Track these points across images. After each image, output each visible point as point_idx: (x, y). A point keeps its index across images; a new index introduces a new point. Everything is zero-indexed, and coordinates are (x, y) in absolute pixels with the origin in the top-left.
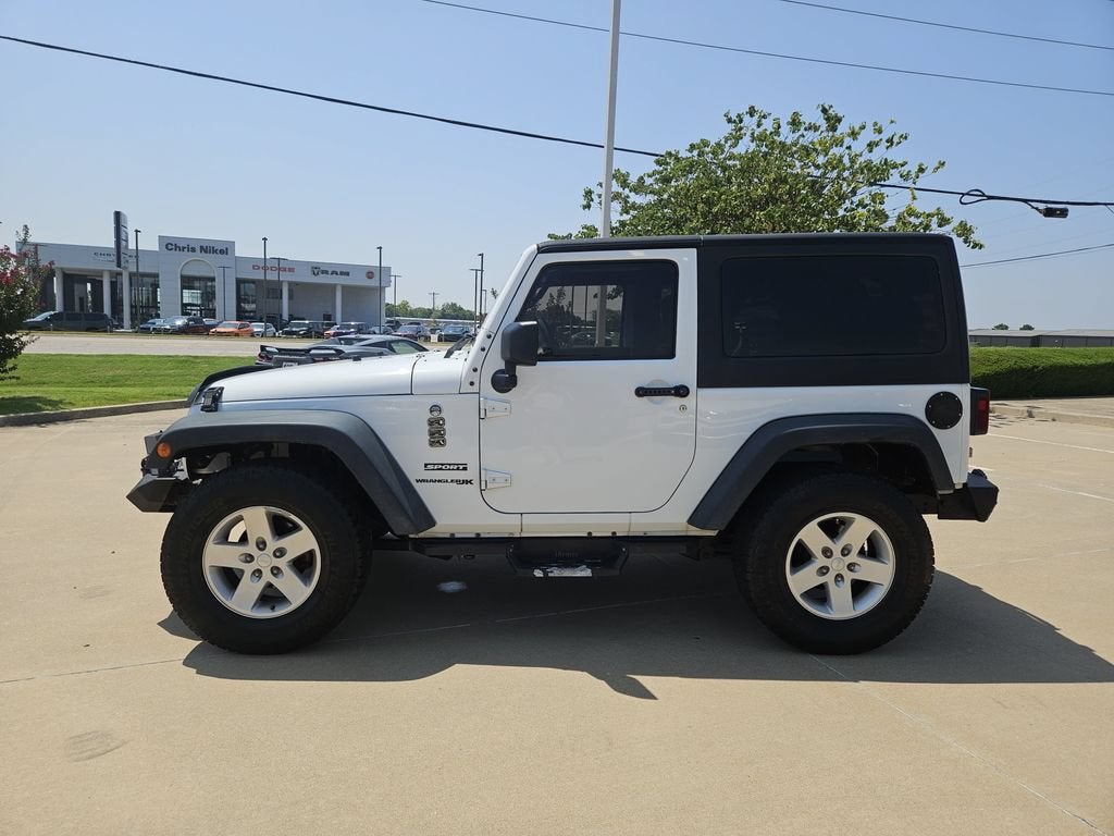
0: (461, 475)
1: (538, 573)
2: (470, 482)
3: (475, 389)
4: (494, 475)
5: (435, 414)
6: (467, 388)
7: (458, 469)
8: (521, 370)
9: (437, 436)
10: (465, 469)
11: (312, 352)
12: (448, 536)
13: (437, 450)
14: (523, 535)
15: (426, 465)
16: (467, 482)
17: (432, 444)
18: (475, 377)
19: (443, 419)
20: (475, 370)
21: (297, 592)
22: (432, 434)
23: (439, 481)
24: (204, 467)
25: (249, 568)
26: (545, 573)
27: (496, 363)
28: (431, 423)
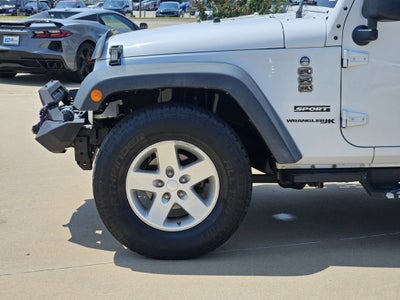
0: (325, 116)
1: (390, 196)
2: (332, 121)
3: (338, 42)
4: (353, 115)
5: (305, 63)
6: (331, 42)
7: (322, 110)
8: (381, 25)
9: (305, 84)
10: (328, 110)
11: (33, 25)
12: (309, 167)
13: (305, 94)
14: (373, 166)
15: (296, 107)
16: (330, 121)
17: (301, 89)
18: (338, 32)
19: (310, 69)
20: (339, 26)
21: (199, 211)
22: (301, 81)
23: (307, 121)
24: (101, 113)
25: (159, 192)
26: (396, 196)
27: (357, 19)
28: (301, 72)
